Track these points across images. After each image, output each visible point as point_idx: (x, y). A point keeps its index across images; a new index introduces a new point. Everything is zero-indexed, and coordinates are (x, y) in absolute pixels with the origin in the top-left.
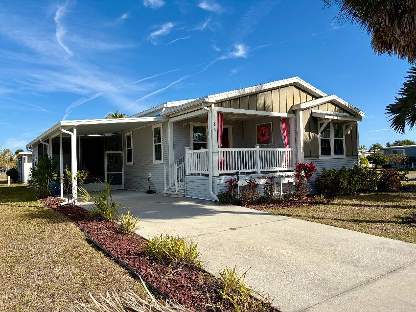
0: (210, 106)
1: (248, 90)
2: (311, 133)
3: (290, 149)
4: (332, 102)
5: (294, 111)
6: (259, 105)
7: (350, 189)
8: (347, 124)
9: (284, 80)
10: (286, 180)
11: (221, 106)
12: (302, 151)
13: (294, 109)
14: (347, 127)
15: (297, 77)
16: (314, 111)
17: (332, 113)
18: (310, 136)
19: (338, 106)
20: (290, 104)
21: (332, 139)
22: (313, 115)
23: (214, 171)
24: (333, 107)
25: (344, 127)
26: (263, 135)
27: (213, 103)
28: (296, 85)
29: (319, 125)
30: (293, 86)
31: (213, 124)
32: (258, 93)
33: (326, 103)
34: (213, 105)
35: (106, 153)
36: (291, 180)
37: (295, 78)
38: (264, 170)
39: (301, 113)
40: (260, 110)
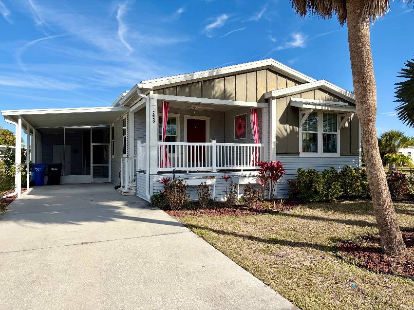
0: (149, 93)
1: (197, 75)
2: (288, 125)
3: (259, 145)
4: (322, 89)
5: (266, 100)
6: (216, 92)
7: (327, 196)
8: (343, 115)
9: (252, 63)
10: (246, 181)
11: (164, 93)
12: (273, 147)
13: (266, 97)
14: (342, 118)
15: (271, 59)
16: (293, 99)
17: (322, 102)
18: (286, 131)
19: (330, 94)
20: (262, 92)
21: (320, 133)
22: (293, 105)
23: (150, 168)
24: (324, 95)
25: (339, 119)
26: (240, 128)
27: (151, 90)
28: (270, 69)
29: (300, 116)
30: (266, 69)
31: (152, 115)
32: (216, 79)
33: (313, 89)
34: (151, 92)
35: (92, 144)
36: (253, 181)
37: (268, 60)
38: (222, 168)
39: (274, 102)
40: (217, 98)
